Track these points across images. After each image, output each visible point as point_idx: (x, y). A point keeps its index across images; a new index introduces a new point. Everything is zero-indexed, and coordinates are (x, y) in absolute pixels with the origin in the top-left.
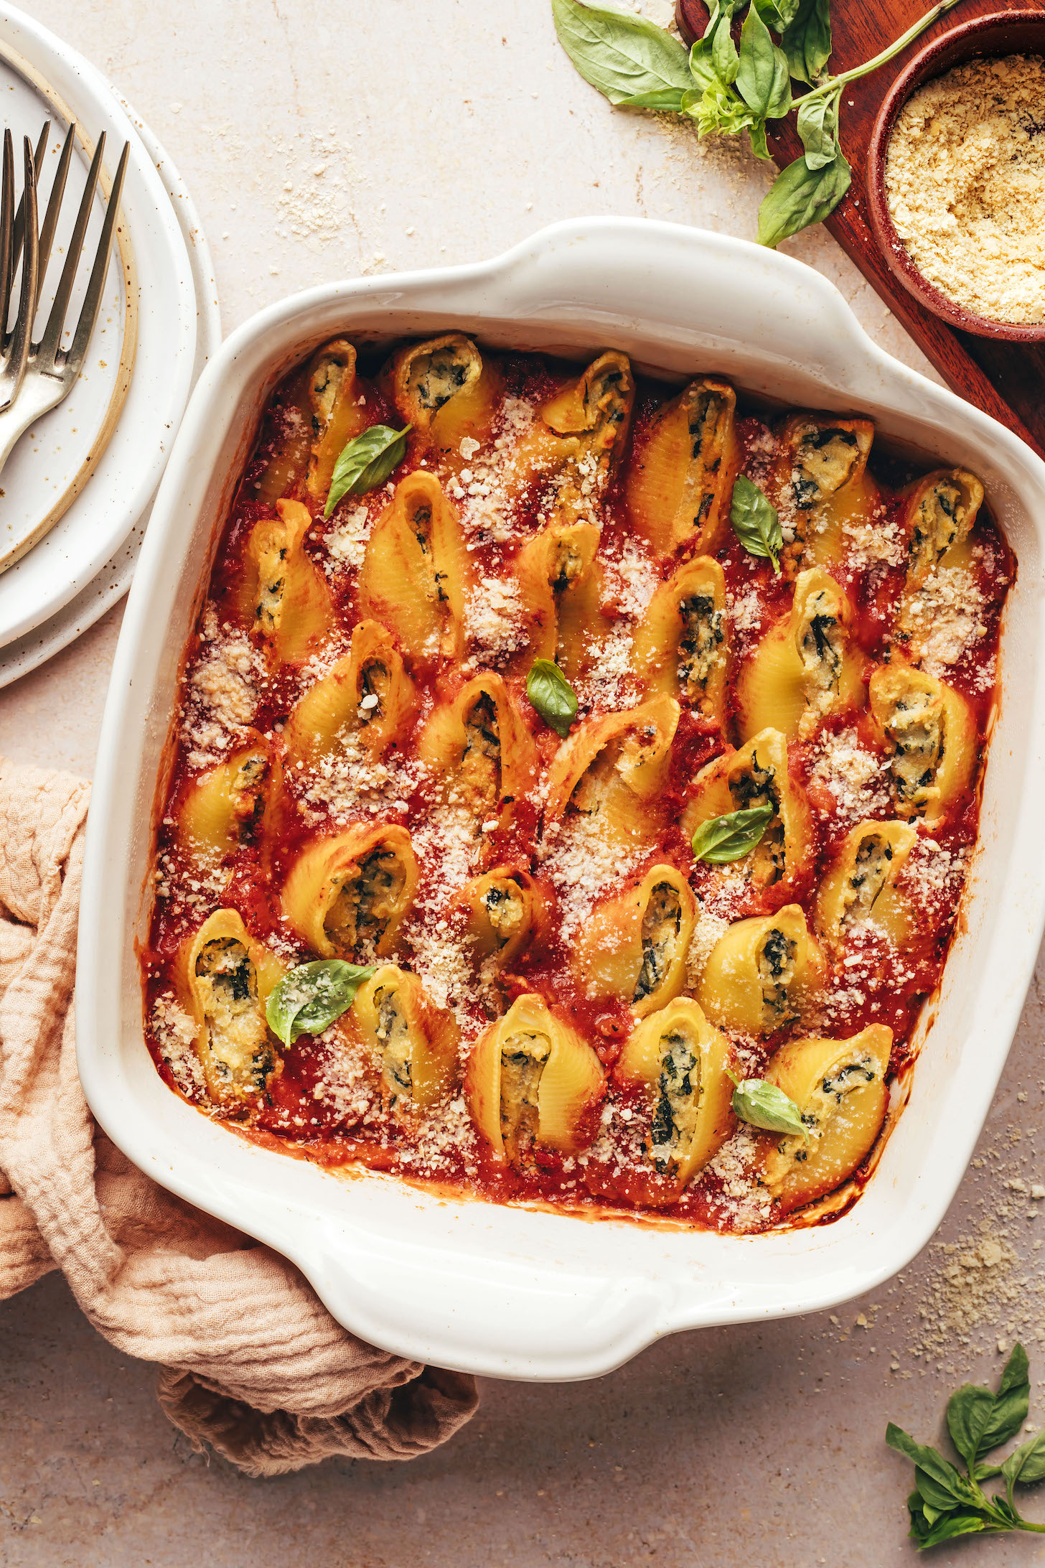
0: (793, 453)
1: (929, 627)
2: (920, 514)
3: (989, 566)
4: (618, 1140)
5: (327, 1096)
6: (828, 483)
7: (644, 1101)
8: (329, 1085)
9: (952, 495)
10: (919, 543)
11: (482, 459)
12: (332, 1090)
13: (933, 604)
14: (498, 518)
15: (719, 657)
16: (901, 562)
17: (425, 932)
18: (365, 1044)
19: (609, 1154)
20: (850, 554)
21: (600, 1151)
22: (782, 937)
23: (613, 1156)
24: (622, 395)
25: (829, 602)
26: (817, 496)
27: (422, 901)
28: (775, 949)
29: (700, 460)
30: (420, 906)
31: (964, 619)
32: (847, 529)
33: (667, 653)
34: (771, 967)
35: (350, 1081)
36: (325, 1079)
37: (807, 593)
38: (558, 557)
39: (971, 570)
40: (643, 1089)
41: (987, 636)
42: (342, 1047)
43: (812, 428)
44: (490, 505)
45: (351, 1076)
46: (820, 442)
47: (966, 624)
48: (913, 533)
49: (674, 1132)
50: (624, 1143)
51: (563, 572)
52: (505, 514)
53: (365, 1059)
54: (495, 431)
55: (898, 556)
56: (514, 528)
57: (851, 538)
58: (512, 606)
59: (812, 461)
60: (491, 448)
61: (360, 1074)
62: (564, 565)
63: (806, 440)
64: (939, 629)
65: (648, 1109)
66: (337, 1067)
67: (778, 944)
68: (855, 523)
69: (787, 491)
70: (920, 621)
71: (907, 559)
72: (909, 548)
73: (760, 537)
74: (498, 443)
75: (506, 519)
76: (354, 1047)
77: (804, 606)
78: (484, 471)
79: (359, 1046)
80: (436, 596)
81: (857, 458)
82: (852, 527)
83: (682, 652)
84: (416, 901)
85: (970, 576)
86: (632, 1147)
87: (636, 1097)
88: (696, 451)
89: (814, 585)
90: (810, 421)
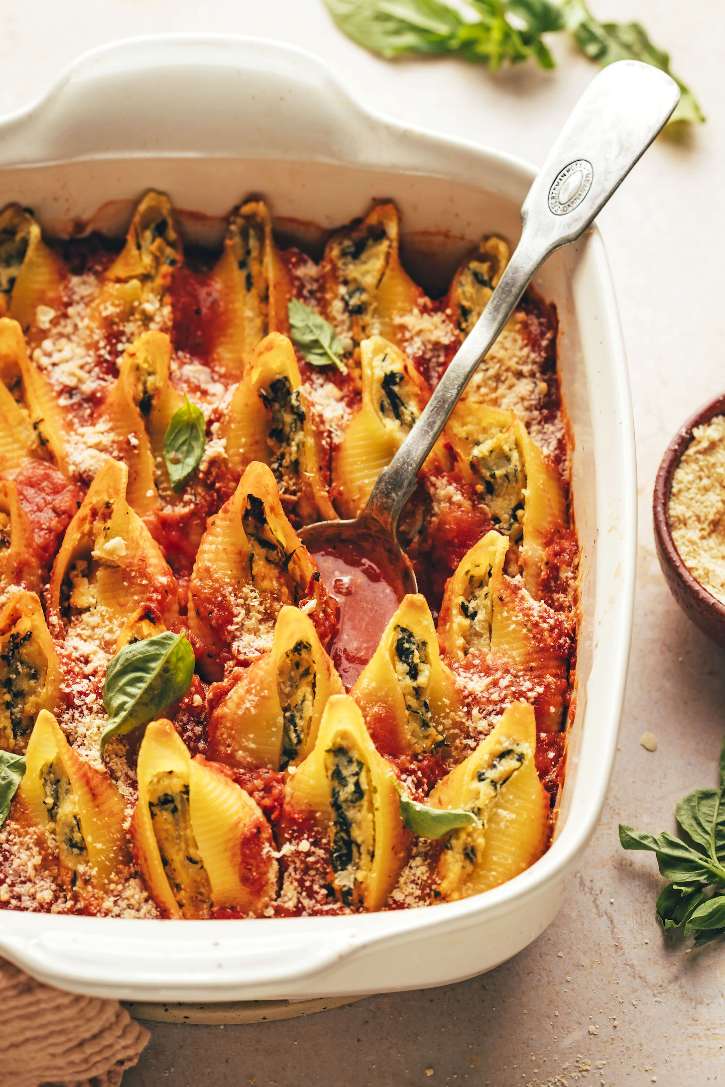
0: (335, 268)
1: (494, 396)
2: (460, 290)
3: (535, 329)
4: (301, 882)
5: (13, 897)
6: (369, 280)
7: (318, 832)
8: (13, 885)
9: (484, 268)
10: (466, 321)
11: (59, 329)
12: (18, 889)
13: (492, 372)
14: (82, 374)
15: (305, 436)
16: (453, 339)
17: (77, 715)
18: (36, 825)
19: (295, 900)
20: (406, 344)
21: (286, 899)
22: (411, 635)
23: (299, 902)
24: (171, 244)
25: (393, 362)
26: (364, 297)
27: (68, 686)
28: (406, 645)
29: (254, 291)
30: (67, 690)
31: (524, 381)
32: (398, 320)
33: (257, 442)
34: (406, 668)
35: (31, 872)
36: (8, 881)
37: (372, 359)
38: (138, 379)
39: (519, 332)
40: (314, 818)
41: (548, 394)
42: (17, 840)
43: (347, 243)
44: (73, 366)
45: (30, 864)
46: (357, 253)
47: (527, 384)
48: (459, 312)
49: (355, 849)
50: (308, 884)
51: (145, 392)
52: (87, 368)
53: (40, 843)
54: (65, 299)
55: (449, 334)
56: (99, 378)
57: (403, 328)
58: (107, 439)
59: (353, 271)
60: (65, 316)
61: (38, 860)
62: (145, 383)
63: (344, 254)
64: (503, 396)
65: (324, 841)
66: (16, 862)
67: (409, 642)
68: (404, 312)
69: (338, 305)
70: (483, 390)
71: (457, 336)
72: (458, 326)
73: (321, 347)
74: (71, 311)
75: (89, 372)
76: (27, 833)
77: (372, 368)
78: (64, 341)
79: (31, 830)
80: (37, 442)
81: (390, 246)
82: (401, 316)
83: (271, 442)
84: (63, 686)
85: (519, 337)
86: (316, 887)
87: (310, 830)
88: (249, 283)
89: (376, 352)
90: (344, 238)
